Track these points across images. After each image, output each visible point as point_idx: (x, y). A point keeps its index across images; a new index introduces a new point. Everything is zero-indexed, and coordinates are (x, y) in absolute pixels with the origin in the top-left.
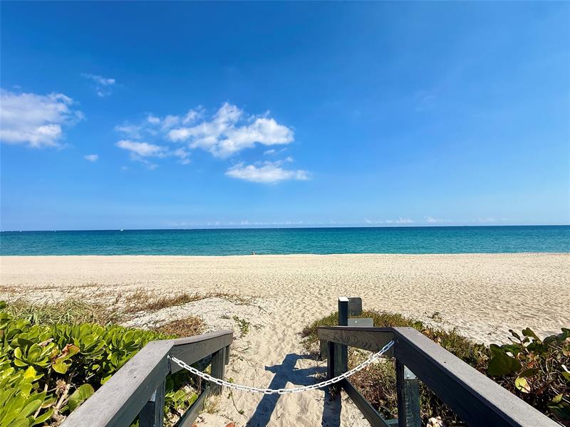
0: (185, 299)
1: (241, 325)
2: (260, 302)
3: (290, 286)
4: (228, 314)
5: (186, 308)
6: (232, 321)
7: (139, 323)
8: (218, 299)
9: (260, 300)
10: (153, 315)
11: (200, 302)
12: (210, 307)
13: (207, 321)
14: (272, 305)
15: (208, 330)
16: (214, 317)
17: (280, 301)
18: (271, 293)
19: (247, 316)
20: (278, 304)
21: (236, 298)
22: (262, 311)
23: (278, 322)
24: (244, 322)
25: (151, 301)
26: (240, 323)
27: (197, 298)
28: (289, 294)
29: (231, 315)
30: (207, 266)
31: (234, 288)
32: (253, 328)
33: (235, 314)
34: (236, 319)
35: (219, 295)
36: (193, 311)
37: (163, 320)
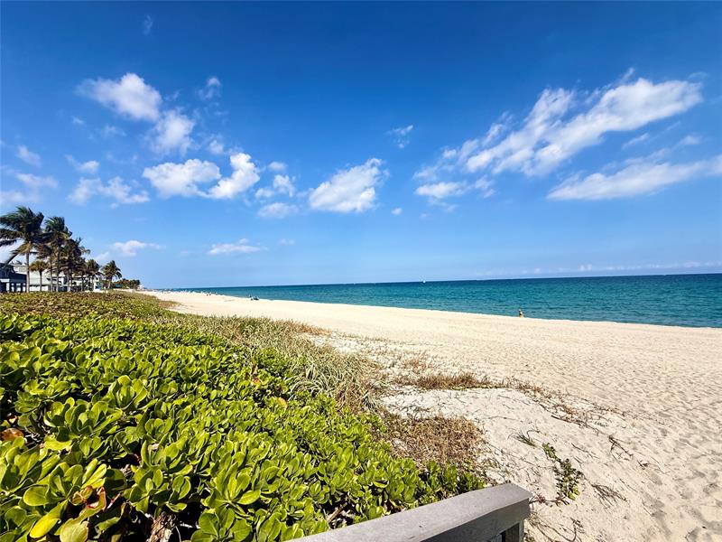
0: (466, 382)
1: (561, 470)
2: (614, 424)
3: (706, 401)
4: (533, 436)
5: (462, 398)
6: (540, 453)
7: (400, 403)
8: (520, 395)
9: (616, 418)
10: (419, 398)
11: (488, 393)
12: (503, 409)
13: (491, 436)
14: (650, 440)
15: (489, 455)
16: (503, 431)
17: (674, 435)
18: (647, 407)
19: (576, 453)
20: (669, 441)
21: (557, 401)
22: (618, 450)
23: (670, 497)
24: (566, 465)
25: (426, 374)
26: (558, 465)
27: (485, 384)
28: (704, 423)
29: (538, 439)
30: (516, 332)
31: (558, 377)
32: (591, 490)
33: (548, 440)
34: (550, 451)
35: (523, 388)
36: (472, 409)
37: (427, 410)
